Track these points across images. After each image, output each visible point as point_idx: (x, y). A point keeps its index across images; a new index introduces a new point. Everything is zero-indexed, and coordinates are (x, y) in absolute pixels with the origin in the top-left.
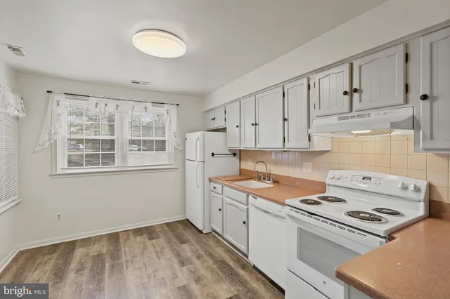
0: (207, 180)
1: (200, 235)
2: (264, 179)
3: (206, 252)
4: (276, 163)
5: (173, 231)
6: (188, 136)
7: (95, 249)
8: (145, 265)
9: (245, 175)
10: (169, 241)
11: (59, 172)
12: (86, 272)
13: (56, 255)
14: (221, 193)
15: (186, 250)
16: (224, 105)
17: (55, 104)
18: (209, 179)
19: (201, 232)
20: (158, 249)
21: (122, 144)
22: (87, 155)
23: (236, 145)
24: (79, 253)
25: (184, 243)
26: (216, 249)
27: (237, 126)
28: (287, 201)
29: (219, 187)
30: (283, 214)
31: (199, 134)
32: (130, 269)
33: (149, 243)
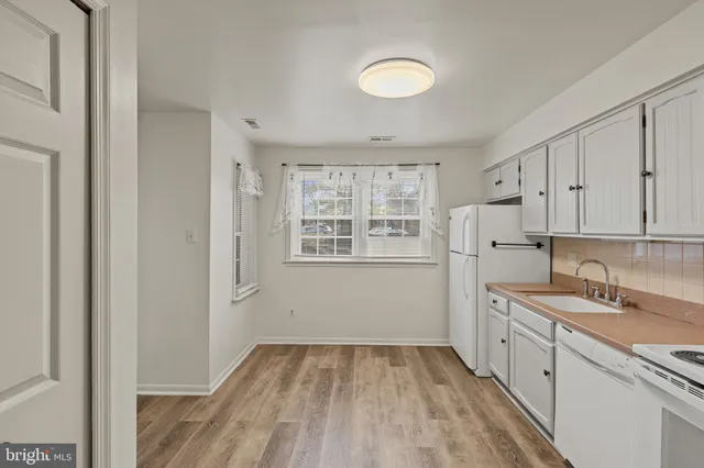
0: (482, 288)
1: (470, 377)
2: (602, 296)
3: (475, 406)
4: (634, 266)
5: (427, 361)
6: (454, 212)
7: (324, 361)
8: (379, 398)
9: (560, 285)
10: (418, 375)
11: (293, 259)
12: (312, 387)
13: (286, 358)
14: (505, 311)
15: (443, 395)
16: (518, 157)
17: (290, 177)
18: (486, 285)
19: (471, 372)
20: (400, 381)
21: (360, 225)
22: (321, 241)
23: (539, 228)
24: (309, 361)
25: (440, 383)
26: (493, 407)
27: (541, 194)
28: (636, 348)
29: (502, 301)
30: (628, 373)
31: (468, 209)
32: (361, 399)
33: (390, 370)
